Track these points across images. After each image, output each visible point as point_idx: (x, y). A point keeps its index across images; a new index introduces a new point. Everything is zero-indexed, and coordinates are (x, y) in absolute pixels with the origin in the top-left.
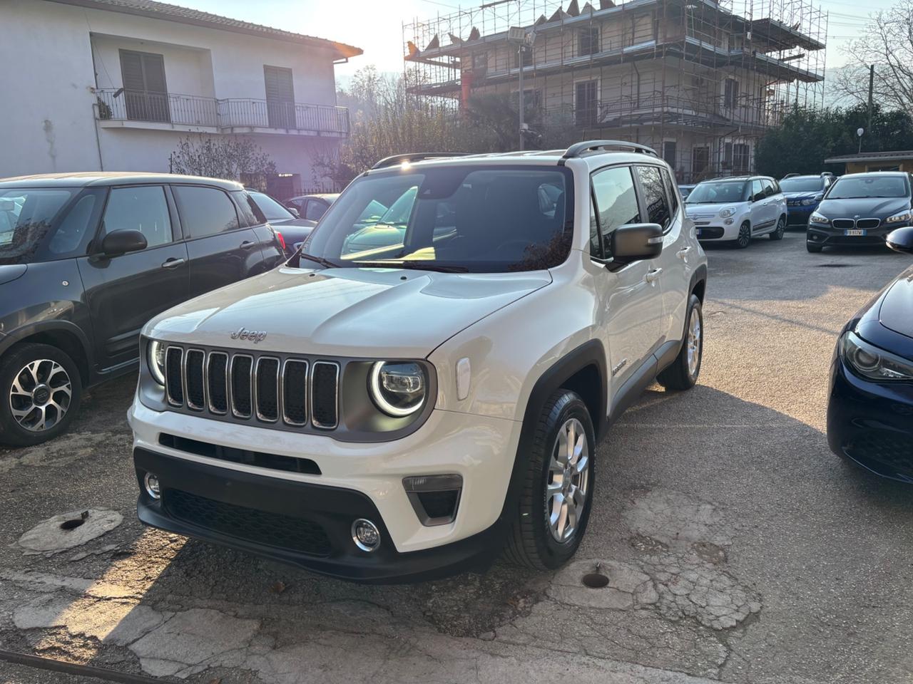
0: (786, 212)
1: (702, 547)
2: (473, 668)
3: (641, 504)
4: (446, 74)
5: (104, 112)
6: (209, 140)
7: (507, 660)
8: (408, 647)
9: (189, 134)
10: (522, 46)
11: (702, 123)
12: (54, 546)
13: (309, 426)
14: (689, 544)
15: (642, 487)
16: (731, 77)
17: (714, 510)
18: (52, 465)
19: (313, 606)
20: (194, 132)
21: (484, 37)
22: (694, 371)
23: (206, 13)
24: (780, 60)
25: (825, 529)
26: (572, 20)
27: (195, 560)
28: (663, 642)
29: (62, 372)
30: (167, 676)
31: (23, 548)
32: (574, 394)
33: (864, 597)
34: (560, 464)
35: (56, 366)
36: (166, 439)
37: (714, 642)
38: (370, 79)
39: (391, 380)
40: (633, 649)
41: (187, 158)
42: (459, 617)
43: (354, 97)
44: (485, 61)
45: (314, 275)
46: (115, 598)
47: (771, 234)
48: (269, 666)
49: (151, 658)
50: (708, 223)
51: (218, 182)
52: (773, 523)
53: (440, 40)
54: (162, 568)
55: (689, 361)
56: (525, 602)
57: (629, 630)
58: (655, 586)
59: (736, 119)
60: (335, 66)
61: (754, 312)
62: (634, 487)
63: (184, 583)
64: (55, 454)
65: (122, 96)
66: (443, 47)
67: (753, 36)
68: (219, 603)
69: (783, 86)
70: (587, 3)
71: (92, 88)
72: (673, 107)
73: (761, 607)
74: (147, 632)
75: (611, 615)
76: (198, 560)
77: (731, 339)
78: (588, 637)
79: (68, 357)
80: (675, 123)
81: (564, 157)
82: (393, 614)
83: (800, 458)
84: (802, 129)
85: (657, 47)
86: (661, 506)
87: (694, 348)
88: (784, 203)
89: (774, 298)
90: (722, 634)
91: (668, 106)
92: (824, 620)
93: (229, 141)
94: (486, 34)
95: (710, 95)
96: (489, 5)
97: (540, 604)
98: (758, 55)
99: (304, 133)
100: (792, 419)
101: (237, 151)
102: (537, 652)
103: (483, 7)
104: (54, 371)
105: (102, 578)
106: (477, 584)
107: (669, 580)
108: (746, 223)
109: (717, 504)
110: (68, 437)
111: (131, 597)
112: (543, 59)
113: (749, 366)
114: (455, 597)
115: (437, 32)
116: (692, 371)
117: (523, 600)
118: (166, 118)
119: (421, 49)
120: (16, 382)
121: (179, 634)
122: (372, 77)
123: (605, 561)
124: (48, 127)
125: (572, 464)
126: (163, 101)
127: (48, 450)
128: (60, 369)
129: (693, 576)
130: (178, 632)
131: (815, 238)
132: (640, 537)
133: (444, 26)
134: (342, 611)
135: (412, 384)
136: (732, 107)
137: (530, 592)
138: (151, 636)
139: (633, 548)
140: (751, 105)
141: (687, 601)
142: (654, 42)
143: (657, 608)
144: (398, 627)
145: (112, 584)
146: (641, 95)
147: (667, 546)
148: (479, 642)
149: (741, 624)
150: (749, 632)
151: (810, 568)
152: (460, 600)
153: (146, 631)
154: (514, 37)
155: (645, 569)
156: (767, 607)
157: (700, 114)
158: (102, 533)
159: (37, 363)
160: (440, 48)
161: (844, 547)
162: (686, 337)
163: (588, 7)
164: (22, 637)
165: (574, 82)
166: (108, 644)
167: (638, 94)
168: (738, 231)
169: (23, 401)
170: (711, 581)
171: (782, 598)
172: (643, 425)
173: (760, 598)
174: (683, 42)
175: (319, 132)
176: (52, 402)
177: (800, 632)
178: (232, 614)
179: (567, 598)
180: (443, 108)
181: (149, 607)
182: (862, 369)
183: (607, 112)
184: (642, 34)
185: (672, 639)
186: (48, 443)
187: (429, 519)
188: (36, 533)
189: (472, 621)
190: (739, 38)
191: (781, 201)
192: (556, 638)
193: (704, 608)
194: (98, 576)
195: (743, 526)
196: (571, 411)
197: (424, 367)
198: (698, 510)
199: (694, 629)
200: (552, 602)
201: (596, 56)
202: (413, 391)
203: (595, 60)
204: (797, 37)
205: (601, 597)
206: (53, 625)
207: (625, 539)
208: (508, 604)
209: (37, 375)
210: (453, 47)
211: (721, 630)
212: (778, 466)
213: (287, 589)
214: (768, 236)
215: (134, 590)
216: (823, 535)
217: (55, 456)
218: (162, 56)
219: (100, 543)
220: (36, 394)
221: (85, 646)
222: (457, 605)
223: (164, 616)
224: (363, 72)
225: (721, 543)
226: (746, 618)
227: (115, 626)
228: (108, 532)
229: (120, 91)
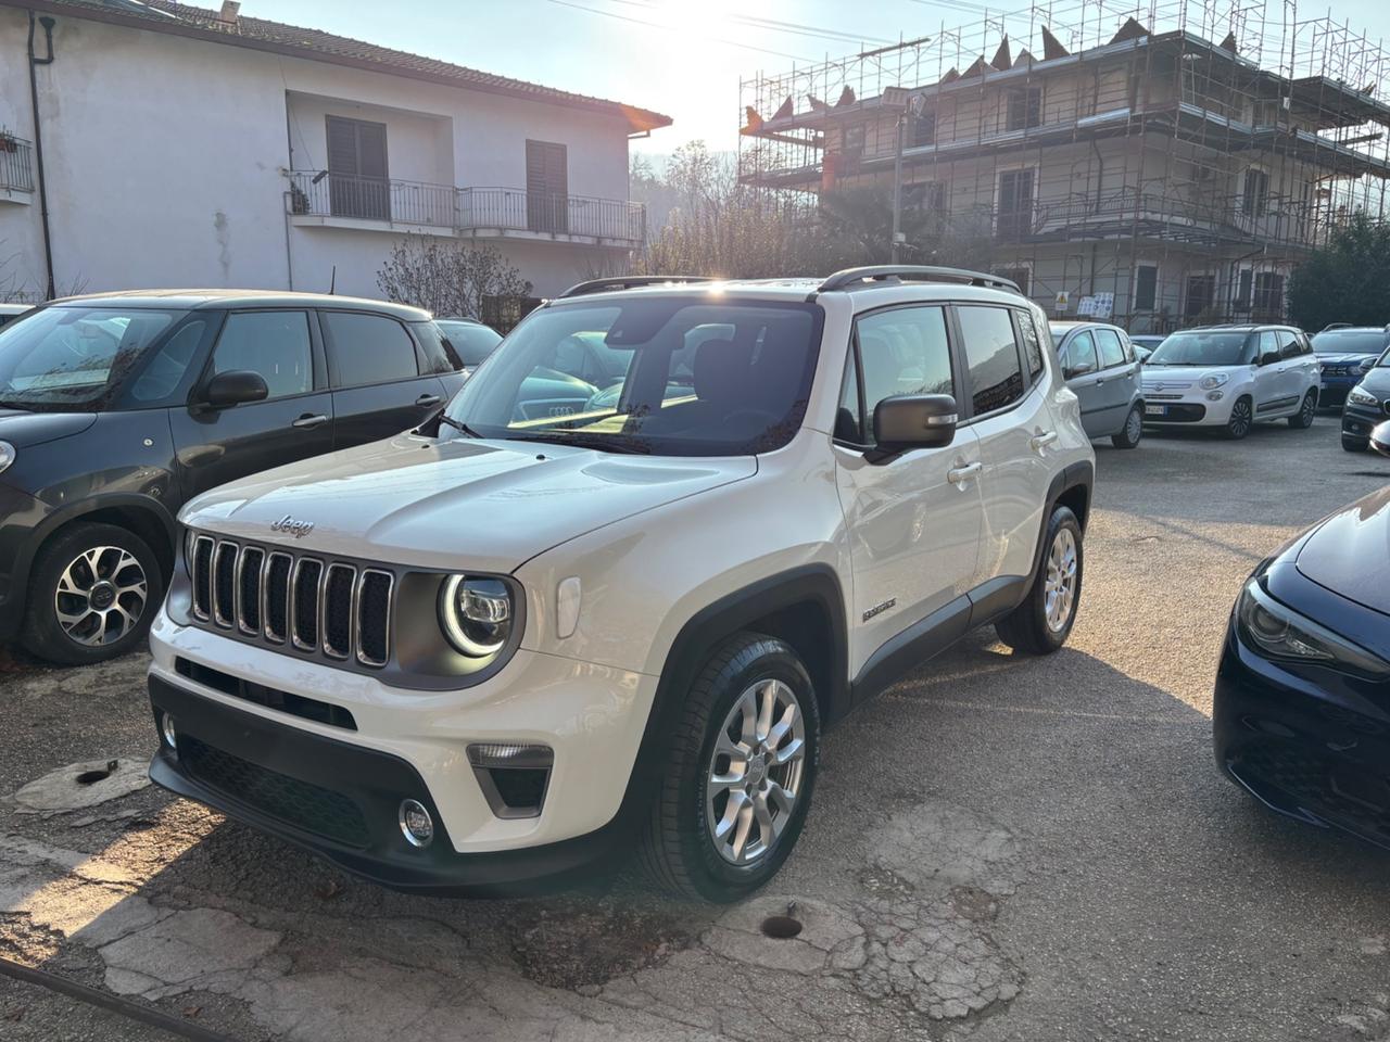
0: (1321, 386)
1: (967, 894)
2: (548, 1034)
3: (900, 821)
4: (801, 155)
5: (299, 204)
6: (435, 246)
7: (601, 1027)
8: (469, 992)
9: (409, 237)
10: (901, 116)
11: (1203, 238)
12: (58, 804)
13: (352, 660)
14: (948, 887)
15: (913, 795)
16: (1257, 167)
17: (1009, 840)
18: (99, 694)
19: (363, 922)
20: (414, 235)
21: (861, 102)
22: (1059, 627)
23: (452, 65)
24: (1340, 142)
25: (1173, 885)
26: (999, 75)
27: (233, 842)
28: (842, 1028)
29: (135, 566)
30: (132, 995)
31: (18, 803)
33: (1192, 997)
34: (744, 747)
35: (126, 557)
36: (184, 666)
37: (922, 1036)
38: (695, 159)
39: (474, 602)
40: (793, 1033)
41: (401, 270)
42: (565, 959)
43: (670, 190)
44: (862, 137)
45: (427, 446)
46: (107, 882)
47: (1290, 418)
48: (270, 998)
49: (121, 968)
50: (1180, 397)
51: (396, 310)
52: (1093, 868)
53: (795, 105)
54: (185, 848)
55: (1048, 609)
56: (668, 948)
57: (798, 1005)
58: (867, 945)
59: (1261, 232)
60: (630, 141)
61: (1209, 541)
62: (900, 795)
63: (205, 872)
64: (109, 680)
65: (325, 181)
66: (798, 116)
67: (1293, 103)
68: (238, 903)
69: (1342, 185)
70: (1024, 50)
71: (284, 170)
72: (1153, 213)
73: (1018, 994)
74: (130, 932)
75: (782, 980)
76: (236, 842)
77: (1151, 581)
78: (734, 1007)
79: (145, 544)
80: (1157, 237)
81: (819, 289)
82: (468, 944)
83: (1181, 773)
84: (1367, 252)
85: (1133, 118)
86: (929, 827)
87: (1061, 590)
88: (1315, 370)
90: (938, 1026)
91: (1145, 211)
92: (1110, 1023)
93: (463, 249)
94: (864, 97)
95: (1218, 194)
96: (873, 54)
97: (685, 952)
98: (1301, 134)
99: (576, 240)
100: (1196, 711)
102: (651, 1020)
103: (863, 56)
104: (122, 564)
105: (102, 854)
106: (609, 914)
107: (892, 938)
108: (1245, 400)
109: (1017, 832)
110: (135, 657)
111: (129, 884)
112: (952, 135)
113: (1161, 625)
114: (570, 930)
115: (790, 92)
116: (1055, 627)
117: (667, 944)
118: (384, 214)
119: (766, 118)
120: (66, 575)
121: (169, 940)
122: (699, 158)
123: (807, 901)
124: (221, 221)
125: (769, 748)
126: (381, 190)
127: (102, 673)
128: (132, 561)
129: (932, 936)
130: (169, 937)
131: (1355, 427)
132: (877, 870)
133: (802, 85)
134: (400, 933)
135: (496, 610)
136: (1255, 214)
137: (678, 934)
138: (131, 939)
139: (858, 887)
140: (1287, 211)
141: (907, 971)
142: (1127, 111)
143: (857, 977)
144: (467, 962)
145: (111, 863)
146: (1102, 192)
147: (913, 888)
148: (575, 997)
149: (976, 1015)
150: (983, 1027)
151: (1123, 943)
152: (575, 935)
154: (891, 103)
155: (863, 918)
156: (1028, 993)
157: (1199, 224)
158: (125, 793)
159: (99, 551)
160: (793, 117)
161: (1193, 917)
163: (1025, 55)
165: (998, 171)
166: (75, 943)
167: (1099, 190)
168: (1230, 410)
169: (75, 603)
170: (957, 945)
171: (1057, 983)
172: (953, 704)
173: (1022, 979)
174: (1175, 110)
175: (599, 239)
176: (117, 606)
178: (250, 920)
179: (728, 948)
180: (789, 206)
181: (145, 900)
182: (1262, 639)
183: (1047, 218)
184: (1110, 97)
185: (858, 1024)
186: (106, 663)
187: (505, 807)
188: (42, 785)
189: (582, 967)
190: (1272, 106)
191: (1311, 366)
192: (686, 1004)
193: (928, 984)
194: (93, 850)
195: (1043, 869)
196: (767, 668)
197: (509, 586)
198: (984, 839)
199: (899, 1014)
200: (704, 952)
201: (1033, 132)
202: (499, 620)
203: (1033, 138)
204: (1369, 106)
205: (783, 952)
206: (14, 910)
207: (853, 871)
208: (641, 948)
209: (98, 567)
210: (813, 115)
211: (940, 1020)
212: (1140, 782)
213: (337, 894)
214: (1285, 421)
215: (136, 875)
216: (1166, 894)
217: (107, 682)
218: (385, 125)
219: (118, 806)
220: (95, 593)
221: (45, 942)
222: (568, 942)
223: (159, 913)
224: (686, 151)
225: (997, 891)
226: (986, 1008)
227: (92, 919)
228: (135, 792)
229: (323, 174)
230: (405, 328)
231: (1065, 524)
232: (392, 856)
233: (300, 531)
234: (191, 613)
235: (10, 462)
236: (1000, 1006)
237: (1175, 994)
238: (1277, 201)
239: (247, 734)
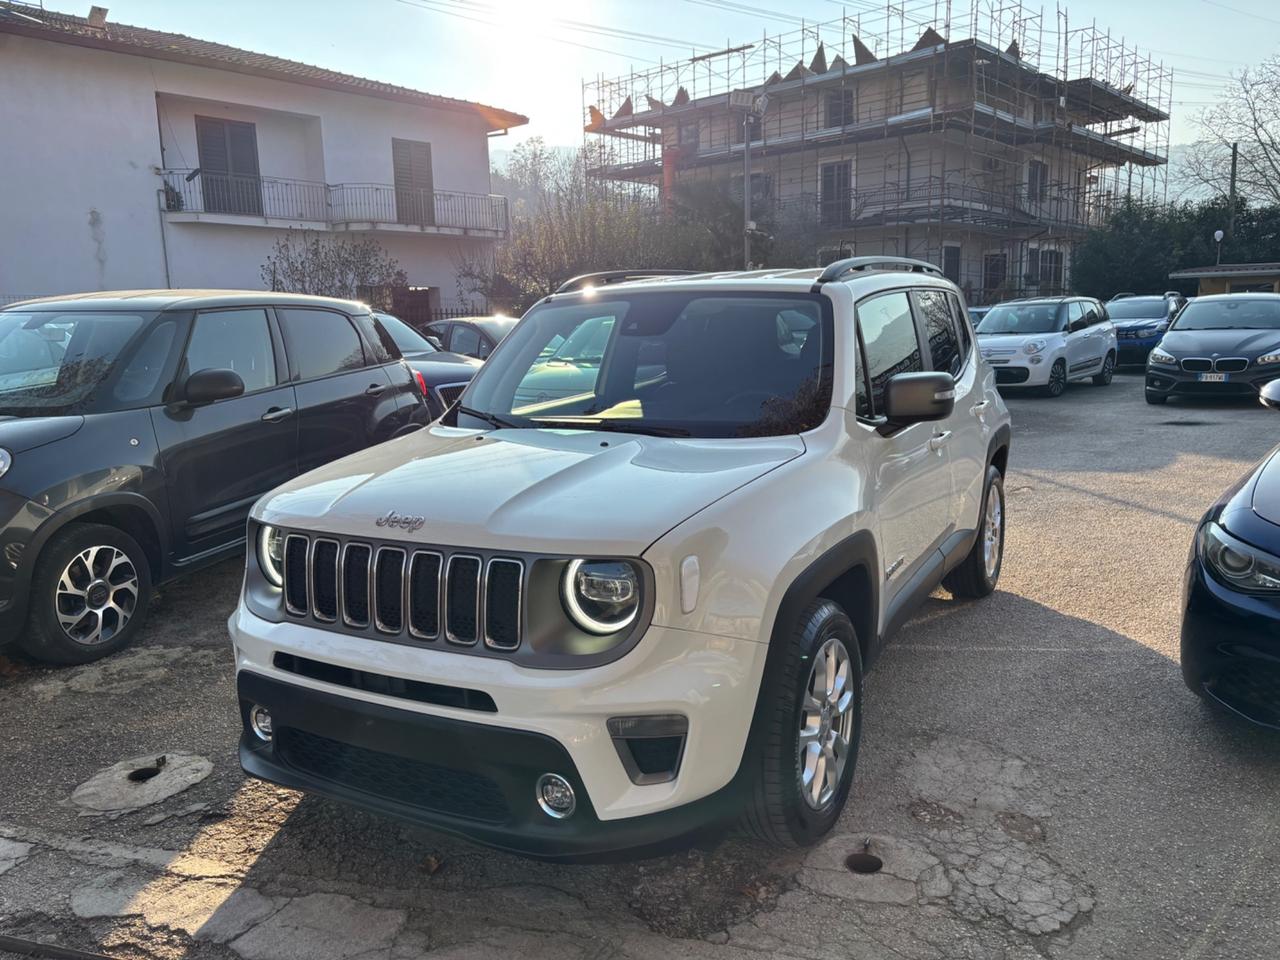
0: (1115, 347)
1: (1012, 820)
3: (924, 757)
4: (641, 151)
5: (173, 201)
6: (317, 241)
8: (610, 951)
9: (291, 232)
10: (748, 115)
11: (997, 221)
12: (120, 804)
13: (480, 645)
14: (992, 814)
15: (924, 733)
16: (1038, 158)
17: (1025, 767)
18: (112, 691)
19: (478, 892)
20: (296, 230)
21: (695, 101)
22: (992, 572)
23: (315, 67)
24: (1106, 134)
25: (1179, 796)
26: (816, 78)
27: (314, 827)
28: (959, 951)
29: (126, 563)
31: (78, 806)
32: (835, 606)
33: (1236, 892)
34: (817, 702)
35: (119, 555)
36: (283, 660)
37: (1030, 952)
38: (535, 155)
39: (591, 584)
42: (676, 911)
43: (513, 182)
44: (696, 134)
46: (208, 877)
47: (1094, 377)
50: (1007, 361)
51: (339, 304)
52: (1107, 787)
53: (634, 104)
54: (269, 837)
55: (987, 557)
56: (768, 892)
57: (912, 933)
58: (946, 872)
59: (1044, 215)
60: (490, 139)
61: (1074, 489)
62: (913, 733)
63: (300, 858)
64: (116, 676)
65: (198, 179)
66: (638, 114)
67: (1068, 102)
68: (349, 886)
69: (1110, 171)
70: (838, 56)
71: (158, 169)
72: (955, 199)
73: (1094, 905)
74: (253, 925)
75: (887, 911)
76: (317, 826)
77: (1042, 527)
78: (857, 941)
79: (134, 542)
80: (960, 220)
81: (819, 281)
82: (587, 905)
83: (1143, 697)
84: (1136, 231)
85: (934, 116)
86: (950, 761)
87: (993, 540)
88: (1112, 335)
89: (1102, 469)
90: (1041, 941)
91: (949, 198)
92: (1181, 922)
93: (343, 242)
94: (697, 97)
95: (1008, 183)
96: (703, 58)
97: (789, 894)
98: (1075, 129)
99: (446, 231)
100: (1130, 641)
101: (354, 255)
103: (694, 60)
104: (116, 562)
105: (189, 850)
106: (701, 865)
107: (966, 865)
108: (1060, 362)
109: (1029, 759)
110: (132, 652)
111: (230, 876)
112: (777, 131)
113: (1068, 565)
114: (671, 883)
115: (629, 93)
116: (990, 572)
117: (764, 888)
118: (257, 210)
119: (608, 117)
120: (65, 577)
121: (297, 928)
122: (538, 153)
123: (876, 837)
124: (95, 220)
125: (832, 702)
126: (253, 187)
127: (105, 670)
128: (124, 559)
129: (999, 860)
130: (295, 925)
131: (1157, 383)
132: (923, 803)
133: (640, 86)
134: (517, 900)
136: (1038, 200)
137: (774, 878)
138: (255, 932)
139: (913, 819)
140: (1065, 197)
141: (992, 894)
142: (930, 110)
143: (951, 903)
144: (594, 923)
145: (202, 857)
146: (911, 182)
147: (961, 817)
148: (707, 946)
149: (1067, 927)
150: (1077, 937)
151: (1160, 851)
152: (678, 887)
153: (251, 924)
154: (738, 104)
155: (932, 849)
156: (1102, 904)
157: (995, 210)
158: (185, 787)
159: (94, 550)
160: (634, 115)
161: (1207, 822)
162: (982, 524)
163: (839, 61)
164: (84, 929)
165: (820, 163)
166: (201, 940)
167: (908, 180)
168: (1049, 371)
169: (72, 602)
170: (1024, 867)
171: (1122, 892)
172: (924, 648)
173: (1092, 891)
174: (971, 110)
175: (466, 230)
176: (111, 604)
177: (1148, 940)
178: (368, 901)
179: (825, 887)
180: (636, 197)
181: (255, 890)
182: (1230, 575)
183: (865, 205)
184: (914, 98)
185: (972, 947)
186: (104, 660)
187: (642, 774)
188: (94, 786)
189: (695, 916)
190: (1049, 105)
191: (1108, 331)
192: (813, 942)
193: (1015, 904)
194: (183, 846)
195: (1066, 791)
196: (832, 629)
197: (637, 569)
198: (1003, 767)
199: (1003, 934)
200: (805, 892)
201: (850, 128)
202: (622, 600)
203: (850, 134)
204: (1129, 103)
205: (871, 886)
206: (126, 913)
207: (903, 806)
208: (743, 894)
209: (94, 567)
210: (651, 114)
211: (1039, 935)
212: (1112, 707)
213: (440, 869)
214: (1090, 380)
215: (232, 867)
216: (1177, 805)
217: (115, 679)
218: (254, 125)
219: (182, 801)
220: (91, 593)
221: (169, 942)
222: (673, 894)
223: (275, 903)
224: (526, 147)
225: (1036, 814)
226: (1073, 920)
227: (208, 916)
228: (194, 785)
229: (195, 173)
230: (349, 320)
231: (995, 480)
232: (531, 830)
233: (412, 524)
235: (6, 469)
236: (1083, 917)
237: (1221, 891)
238: (1056, 188)
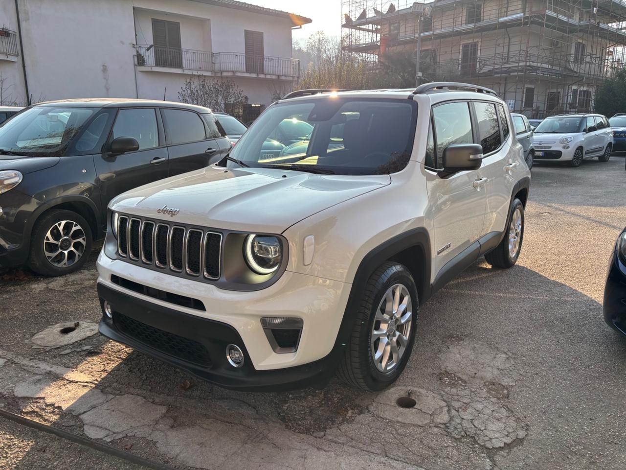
0: (613, 142)
1: (493, 386)
2: (302, 457)
3: (454, 349)
4: (370, 37)
5: (141, 61)
6: (204, 80)
7: (328, 454)
8: (261, 436)
9: (192, 76)
10: (421, 17)
11: (556, 74)
12: (53, 343)
13: (201, 276)
15: (458, 337)
16: (579, 41)
17: (508, 358)
18: (66, 290)
19: (205, 401)
20: (195, 75)
21: (398, 11)
22: (514, 255)
24: (619, 29)
25: (590, 380)
27: (138, 362)
28: (445, 453)
30: (98, 439)
31: (33, 343)
32: (401, 266)
33: (609, 435)
34: (386, 316)
35: (76, 225)
36: (115, 279)
37: (484, 457)
39: (261, 248)
40: (421, 456)
41: (189, 92)
42: (304, 419)
43: (308, 54)
44: (398, 28)
45: (227, 172)
46: (80, 382)
47: (599, 157)
48: (165, 440)
49: (91, 425)
50: (550, 147)
51: (195, 108)
52: (551, 372)
53: (367, 13)
54: (115, 365)
55: (510, 247)
56: (353, 413)
57: (421, 442)
58: (449, 411)
59: (582, 71)
60: (292, 30)
61: (573, 214)
62: (451, 336)
63: (126, 376)
64: (70, 283)
65: (152, 49)
66: (369, 18)
67: (598, 11)
68: (144, 392)
69: (620, 49)
71: (134, 45)
72: (533, 62)
73: (526, 435)
74: (94, 407)
75: (411, 429)
76: (139, 362)
77: (550, 233)
78: (390, 443)
79: (84, 219)
80: (535, 74)
81: (413, 93)
82: (257, 412)
83: (583, 325)
85: (524, 17)
86: (468, 352)
87: (515, 238)
88: (611, 135)
89: (592, 205)
90: (491, 452)
91: (530, 62)
92: (573, 449)
93: (217, 81)
94: (400, 9)
95: (563, 54)
97: (362, 415)
98: (601, 25)
99: (268, 77)
100: (584, 295)
101: (222, 87)
102: (351, 450)
104: (74, 229)
105: (76, 368)
106: (322, 396)
107: (461, 408)
108: (580, 148)
109: (511, 354)
111: (91, 382)
112: (440, 27)
113: (559, 254)
114: (304, 404)
115: (365, 7)
116: (512, 255)
117: (352, 411)
118: (180, 65)
119: (354, 20)
120: (48, 234)
121: (113, 411)
122: (321, 39)
123: (416, 389)
124: (105, 69)
125: (397, 317)
126: (178, 54)
127: (67, 280)
128: (79, 227)
129: (479, 406)
130: (113, 409)
132: (447, 373)
133: (371, 3)
134: (223, 406)
136: (579, 63)
137: (357, 406)
138: (95, 410)
139: (439, 381)
140: (594, 62)
141: (471, 424)
142: (522, 14)
143: (447, 427)
144: (257, 421)
145: (81, 372)
146: (510, 53)
147: (465, 382)
148: (312, 438)
149: (508, 446)
150: (512, 452)
151: (572, 409)
152: (307, 407)
153: (93, 406)
154: (416, 10)
155: (445, 398)
156: (531, 435)
157: (555, 68)
158: (84, 338)
159: (63, 223)
160: (367, 19)
161: (602, 395)
162: (508, 229)
164: (17, 402)
165: (461, 43)
166: (67, 413)
167: (508, 52)
168: (573, 154)
169: (53, 247)
170: (493, 411)
171: (544, 430)
172: (469, 292)
173: (527, 428)
174: (544, 14)
175: (279, 76)
176: (72, 249)
177: (552, 457)
178: (151, 400)
179: (382, 413)
180: (366, 61)
181: (99, 391)
183: (484, 65)
184: (513, 8)
185: (452, 452)
186: (68, 275)
187: (279, 348)
188: (45, 334)
190: (587, 12)
191: (609, 133)
192: (367, 441)
193: (482, 431)
194: (73, 366)
195: (527, 373)
196: (397, 279)
197: (280, 240)
198: (495, 358)
199: (471, 446)
200: (370, 415)
201: (478, 24)
202: (274, 256)
203: (478, 27)
205: (409, 415)
206: (37, 397)
207: (436, 374)
208: (339, 413)
209: (63, 230)
210: (376, 18)
211: (491, 449)
212: (565, 330)
213: (190, 387)
214: (597, 158)
215: (94, 378)
216: (588, 385)
217: (69, 284)
218: (179, 23)
219: (81, 344)
220: (62, 242)
221: (53, 412)
222: (304, 410)
223: (107, 398)
224: (315, 35)
225: (507, 384)
226: (512, 442)
227: (75, 401)
228: (89, 337)
229: (151, 46)
230: (199, 116)
231: (518, 206)
234: (117, 253)
235: (20, 181)
236: (519, 441)
237: (601, 434)
238: (589, 56)
239: (149, 312)
